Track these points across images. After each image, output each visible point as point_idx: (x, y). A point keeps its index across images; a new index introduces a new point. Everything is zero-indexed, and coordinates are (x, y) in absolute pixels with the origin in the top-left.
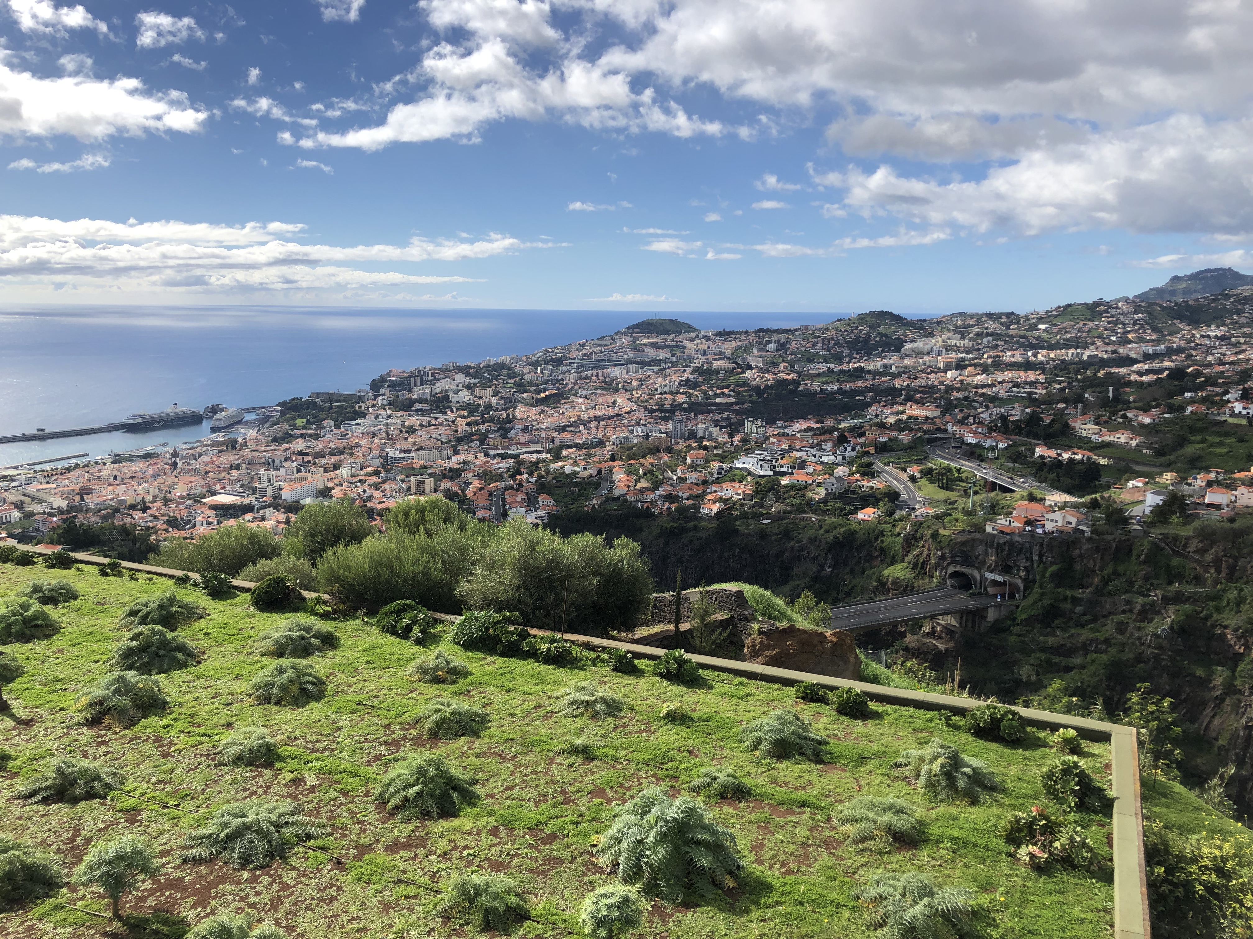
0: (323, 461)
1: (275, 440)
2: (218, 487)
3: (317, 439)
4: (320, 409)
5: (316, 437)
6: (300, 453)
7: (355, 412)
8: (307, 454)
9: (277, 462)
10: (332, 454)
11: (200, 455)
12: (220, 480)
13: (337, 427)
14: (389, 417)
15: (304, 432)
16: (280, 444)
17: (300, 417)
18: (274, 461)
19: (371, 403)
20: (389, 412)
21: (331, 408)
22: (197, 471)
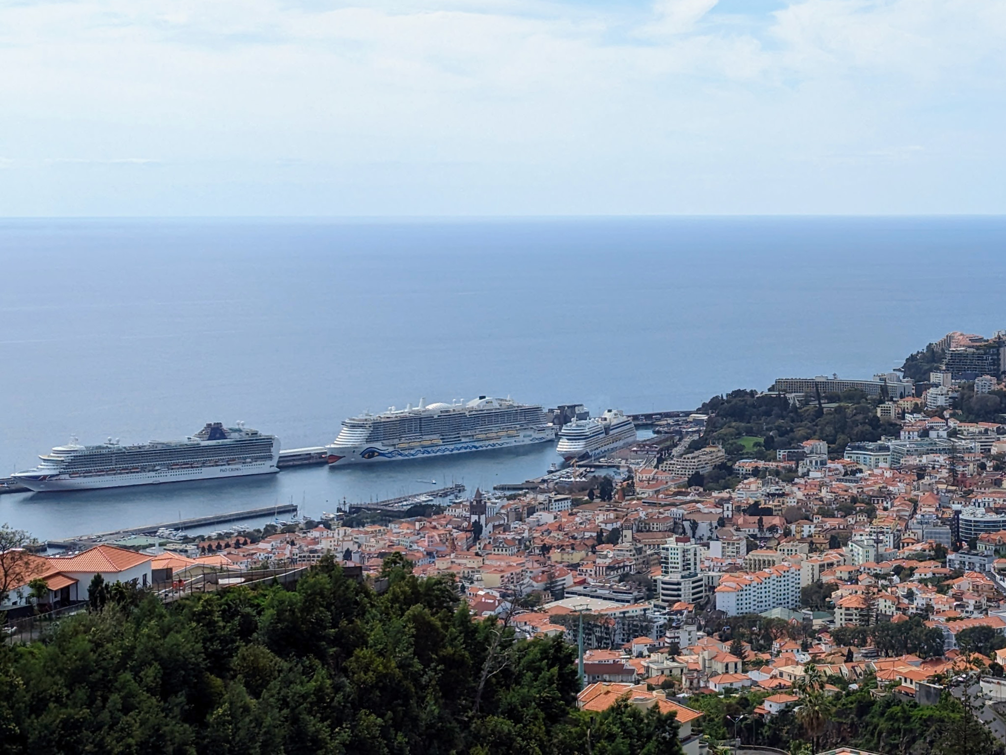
0: (807, 529)
1: (696, 480)
2: (569, 579)
3: (790, 480)
4: (796, 415)
5: (789, 476)
6: (755, 510)
7: (875, 422)
8: (768, 512)
9: (703, 529)
10: (826, 513)
11: (531, 511)
12: (574, 567)
13: (835, 454)
14: (953, 433)
15: (761, 464)
16: (709, 490)
17: (750, 433)
18: (694, 526)
19: (907, 403)
20: (952, 423)
21: (820, 412)
22: (523, 546)
